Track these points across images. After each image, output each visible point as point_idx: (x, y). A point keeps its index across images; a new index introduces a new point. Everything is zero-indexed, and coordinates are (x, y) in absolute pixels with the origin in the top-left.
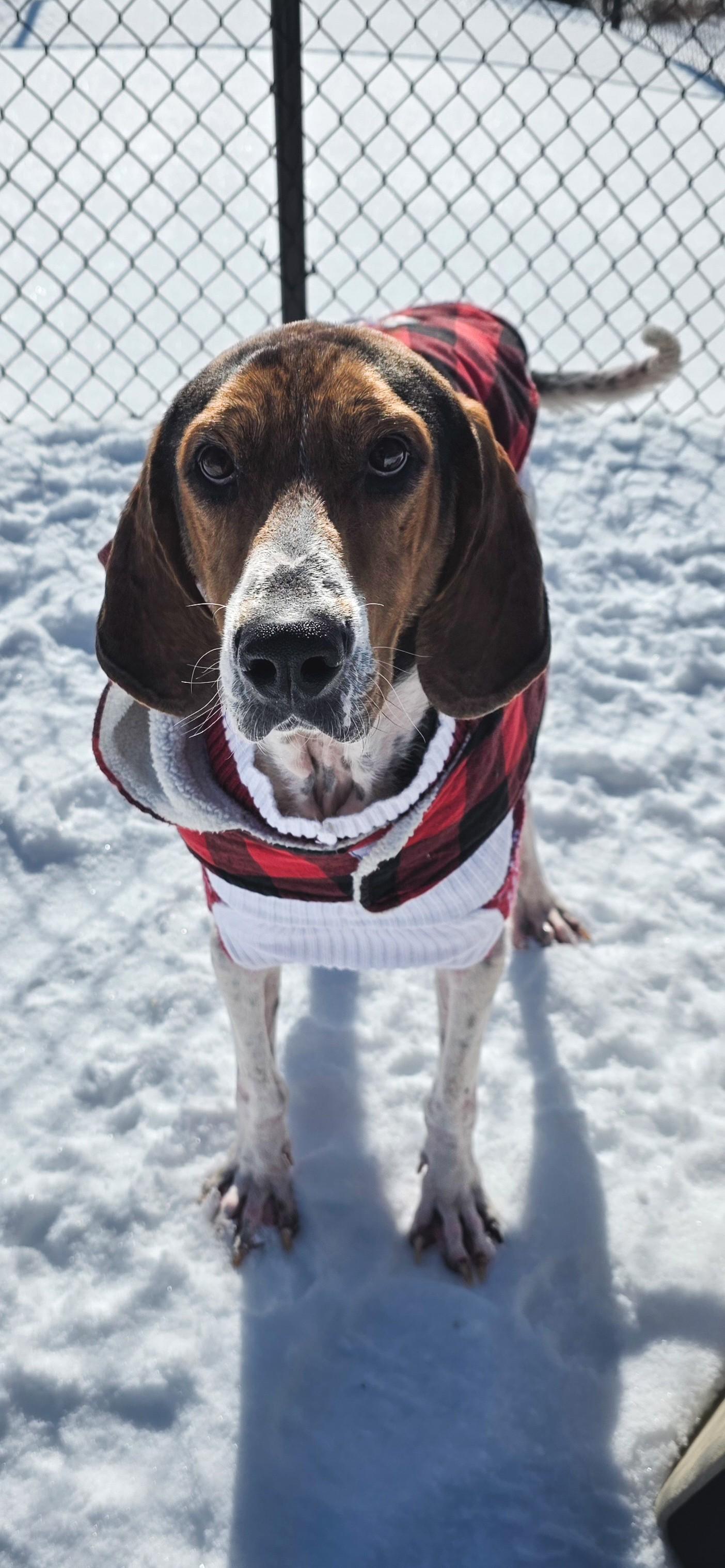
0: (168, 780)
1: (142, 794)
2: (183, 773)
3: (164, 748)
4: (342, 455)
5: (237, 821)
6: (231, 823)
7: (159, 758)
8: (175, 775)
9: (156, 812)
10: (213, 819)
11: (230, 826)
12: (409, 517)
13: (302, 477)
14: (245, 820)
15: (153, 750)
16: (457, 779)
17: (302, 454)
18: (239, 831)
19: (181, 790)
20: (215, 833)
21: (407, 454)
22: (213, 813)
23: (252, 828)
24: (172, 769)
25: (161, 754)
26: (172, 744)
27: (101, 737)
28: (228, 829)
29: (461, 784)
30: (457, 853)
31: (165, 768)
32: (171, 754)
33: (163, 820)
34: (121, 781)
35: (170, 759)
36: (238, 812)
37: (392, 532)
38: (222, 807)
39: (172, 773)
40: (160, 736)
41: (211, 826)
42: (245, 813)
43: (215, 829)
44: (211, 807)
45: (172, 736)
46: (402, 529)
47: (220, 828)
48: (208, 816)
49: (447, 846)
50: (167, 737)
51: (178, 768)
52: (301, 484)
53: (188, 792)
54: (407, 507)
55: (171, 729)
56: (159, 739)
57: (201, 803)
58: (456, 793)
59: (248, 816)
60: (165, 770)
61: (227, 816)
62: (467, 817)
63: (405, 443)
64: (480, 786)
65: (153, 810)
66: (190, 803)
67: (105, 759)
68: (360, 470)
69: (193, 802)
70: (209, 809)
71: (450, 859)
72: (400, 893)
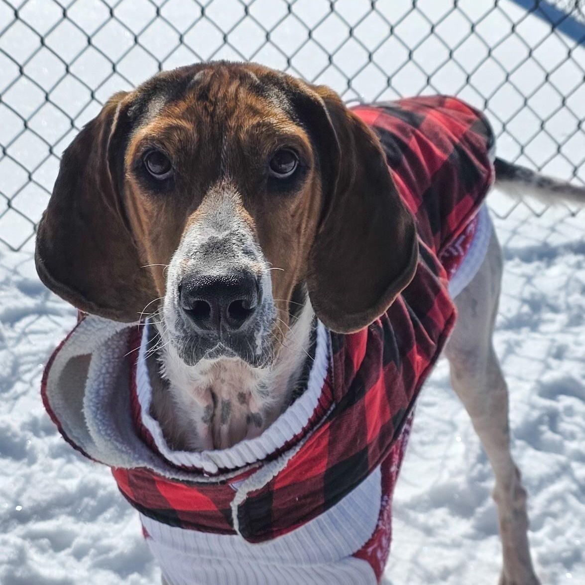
0: (94, 425)
1: (75, 435)
2: (107, 421)
3: (94, 400)
4: (251, 163)
5: (144, 460)
6: (140, 461)
7: (89, 406)
8: (101, 421)
9: (85, 451)
10: (125, 457)
11: (139, 464)
12: (298, 208)
13: (223, 178)
14: (151, 460)
15: (85, 400)
16: (321, 437)
17: (223, 163)
18: (145, 468)
19: (103, 433)
20: (127, 469)
21: (297, 162)
22: (127, 453)
23: (155, 466)
24: (98, 416)
25: (91, 404)
26: (101, 398)
27: (48, 384)
28: (138, 466)
29: (325, 442)
30: (322, 502)
31: (92, 414)
32: (99, 405)
33: (89, 457)
34: (61, 421)
35: (98, 409)
36: (147, 453)
37: (286, 218)
38: (134, 449)
39: (98, 419)
40: (92, 390)
41: (124, 464)
42: (152, 455)
43: (127, 466)
44: (125, 447)
45: (101, 391)
46: (293, 216)
47: (131, 465)
48: (123, 455)
49: (313, 494)
50: (97, 392)
51: (104, 417)
52: (223, 183)
53: (109, 435)
54: (296, 202)
55: (102, 386)
56: (91, 393)
57: (118, 444)
58: (320, 449)
59: (154, 458)
60: (91, 416)
61: (137, 456)
62: (329, 472)
63: (295, 154)
64: (340, 447)
65: (83, 449)
66: (109, 443)
67: (50, 402)
68: (263, 173)
69: (113, 444)
70: (124, 449)
71: (315, 506)
72: (275, 529)
